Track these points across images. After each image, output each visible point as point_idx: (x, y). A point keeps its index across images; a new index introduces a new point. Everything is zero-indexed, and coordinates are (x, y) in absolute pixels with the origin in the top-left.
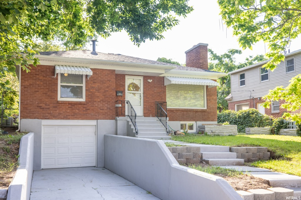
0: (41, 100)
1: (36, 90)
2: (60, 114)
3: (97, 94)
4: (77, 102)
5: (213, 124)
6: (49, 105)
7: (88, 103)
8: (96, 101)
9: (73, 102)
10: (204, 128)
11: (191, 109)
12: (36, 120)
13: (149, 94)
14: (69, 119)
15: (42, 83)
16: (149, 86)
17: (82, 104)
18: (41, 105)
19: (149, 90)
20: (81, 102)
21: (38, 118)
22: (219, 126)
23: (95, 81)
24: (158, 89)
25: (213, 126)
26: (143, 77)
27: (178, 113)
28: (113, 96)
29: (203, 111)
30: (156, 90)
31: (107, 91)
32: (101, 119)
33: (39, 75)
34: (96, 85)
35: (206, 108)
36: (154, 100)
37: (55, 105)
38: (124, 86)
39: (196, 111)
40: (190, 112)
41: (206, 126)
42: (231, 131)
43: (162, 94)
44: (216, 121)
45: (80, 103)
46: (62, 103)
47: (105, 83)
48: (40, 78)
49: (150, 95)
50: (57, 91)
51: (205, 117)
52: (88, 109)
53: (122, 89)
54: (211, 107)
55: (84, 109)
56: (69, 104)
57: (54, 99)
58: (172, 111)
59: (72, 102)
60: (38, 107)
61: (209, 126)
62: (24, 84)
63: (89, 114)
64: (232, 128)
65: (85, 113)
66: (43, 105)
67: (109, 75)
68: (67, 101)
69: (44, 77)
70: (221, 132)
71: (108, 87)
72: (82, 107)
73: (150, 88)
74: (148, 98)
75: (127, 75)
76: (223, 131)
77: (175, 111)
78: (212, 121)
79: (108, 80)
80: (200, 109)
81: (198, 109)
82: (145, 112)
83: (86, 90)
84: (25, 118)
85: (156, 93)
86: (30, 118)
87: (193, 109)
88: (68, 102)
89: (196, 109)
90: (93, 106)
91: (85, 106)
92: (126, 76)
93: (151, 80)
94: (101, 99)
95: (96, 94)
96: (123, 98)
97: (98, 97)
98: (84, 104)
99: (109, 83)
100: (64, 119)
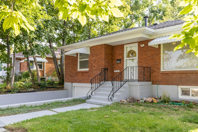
0: (71, 71)
1: (70, 65)
2: (78, 79)
6: (74, 74)
8: (93, 70)
13: (142, 58)
16: (143, 50)
18: (71, 74)
19: (142, 54)
20: (86, 71)
24: (151, 52)
26: (137, 43)
27: (174, 75)
28: (103, 65)
30: (150, 54)
32: (96, 83)
34: (94, 58)
36: (147, 63)
37: (77, 74)
38: (123, 54)
40: (191, 75)
43: (155, 57)
47: (98, 56)
49: (144, 60)
50: (77, 65)
53: (120, 57)
55: (88, 76)
56: (81, 73)
57: (76, 70)
58: (166, 74)
63: (90, 79)
67: (101, 49)
71: (100, 59)
73: (143, 53)
74: (142, 62)
77: (170, 74)
79: (100, 53)
84: (66, 82)
85: (149, 56)
87: (195, 71)
92: (124, 45)
95: (93, 64)
96: (121, 64)
97: (95, 67)
98: (88, 72)
99: (101, 55)
100: (79, 83)
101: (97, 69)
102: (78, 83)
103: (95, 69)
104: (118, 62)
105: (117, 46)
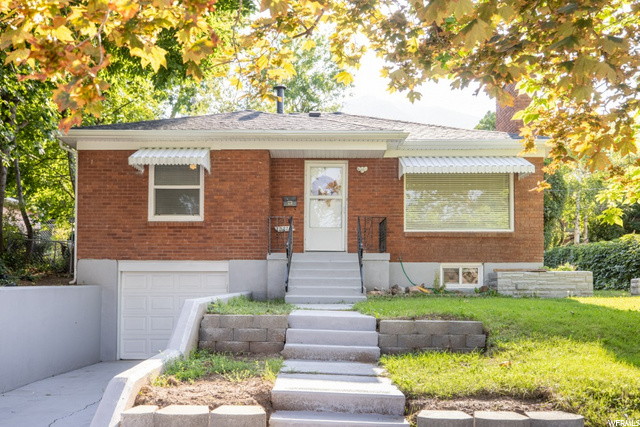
0: (114, 221)
1: (107, 201)
2: (152, 248)
3: (229, 205)
4: (184, 223)
5: (521, 270)
6: (130, 231)
7: (207, 225)
8: (225, 221)
9: (177, 222)
10: (496, 279)
11: (469, 233)
12: (106, 261)
13: (361, 200)
14: (170, 259)
15: (117, 187)
16: (361, 181)
17: (195, 227)
18: (114, 231)
19: (360, 191)
20: (193, 223)
21: (109, 258)
22: (537, 274)
23: (224, 177)
24: (382, 187)
25: (520, 274)
26: (347, 162)
27: (435, 242)
28: (263, 207)
29: (502, 238)
30: (379, 190)
31: (251, 197)
32: (236, 259)
33: (110, 170)
34: (226, 187)
35: (512, 230)
37: (142, 231)
38: (301, 184)
39: (484, 238)
40: (465, 241)
41: (499, 274)
42: (573, 287)
43: (393, 200)
44: (540, 261)
45: (192, 226)
46: (155, 227)
47: (245, 181)
48: (114, 177)
49: (365, 203)
50: (146, 201)
51: (508, 252)
52: (209, 238)
53: (295, 191)
54: (527, 226)
55: (201, 238)
56: (170, 228)
57: (140, 218)
58: (417, 238)
59: (174, 223)
60: (109, 235)
61: (510, 274)
62: (83, 191)
63: (211, 248)
64: (577, 280)
65: (202, 245)
66: (119, 231)
67: (255, 163)
68: (164, 222)
69: (121, 174)
70: (543, 290)
71: (251, 189)
72: (196, 234)
73: (363, 187)
74: (360, 210)
75: (308, 159)
76: (549, 287)
78: (527, 261)
79: (252, 174)
80: (494, 233)
81: (488, 233)
82: (351, 241)
83: (206, 197)
84: (86, 258)
85: (377, 197)
86: (95, 258)
87: (474, 233)
88: (168, 223)
89: (482, 233)
90: (219, 231)
91: (203, 231)
92: (306, 161)
93: (366, 169)
94: (237, 215)
95: (225, 204)
96: (298, 211)
97: (231, 211)
98: (201, 227)
99: (255, 180)
100: (159, 259)
101: (239, 218)
102: (154, 259)
103: (232, 218)
104: (290, 203)
105: (285, 160)
